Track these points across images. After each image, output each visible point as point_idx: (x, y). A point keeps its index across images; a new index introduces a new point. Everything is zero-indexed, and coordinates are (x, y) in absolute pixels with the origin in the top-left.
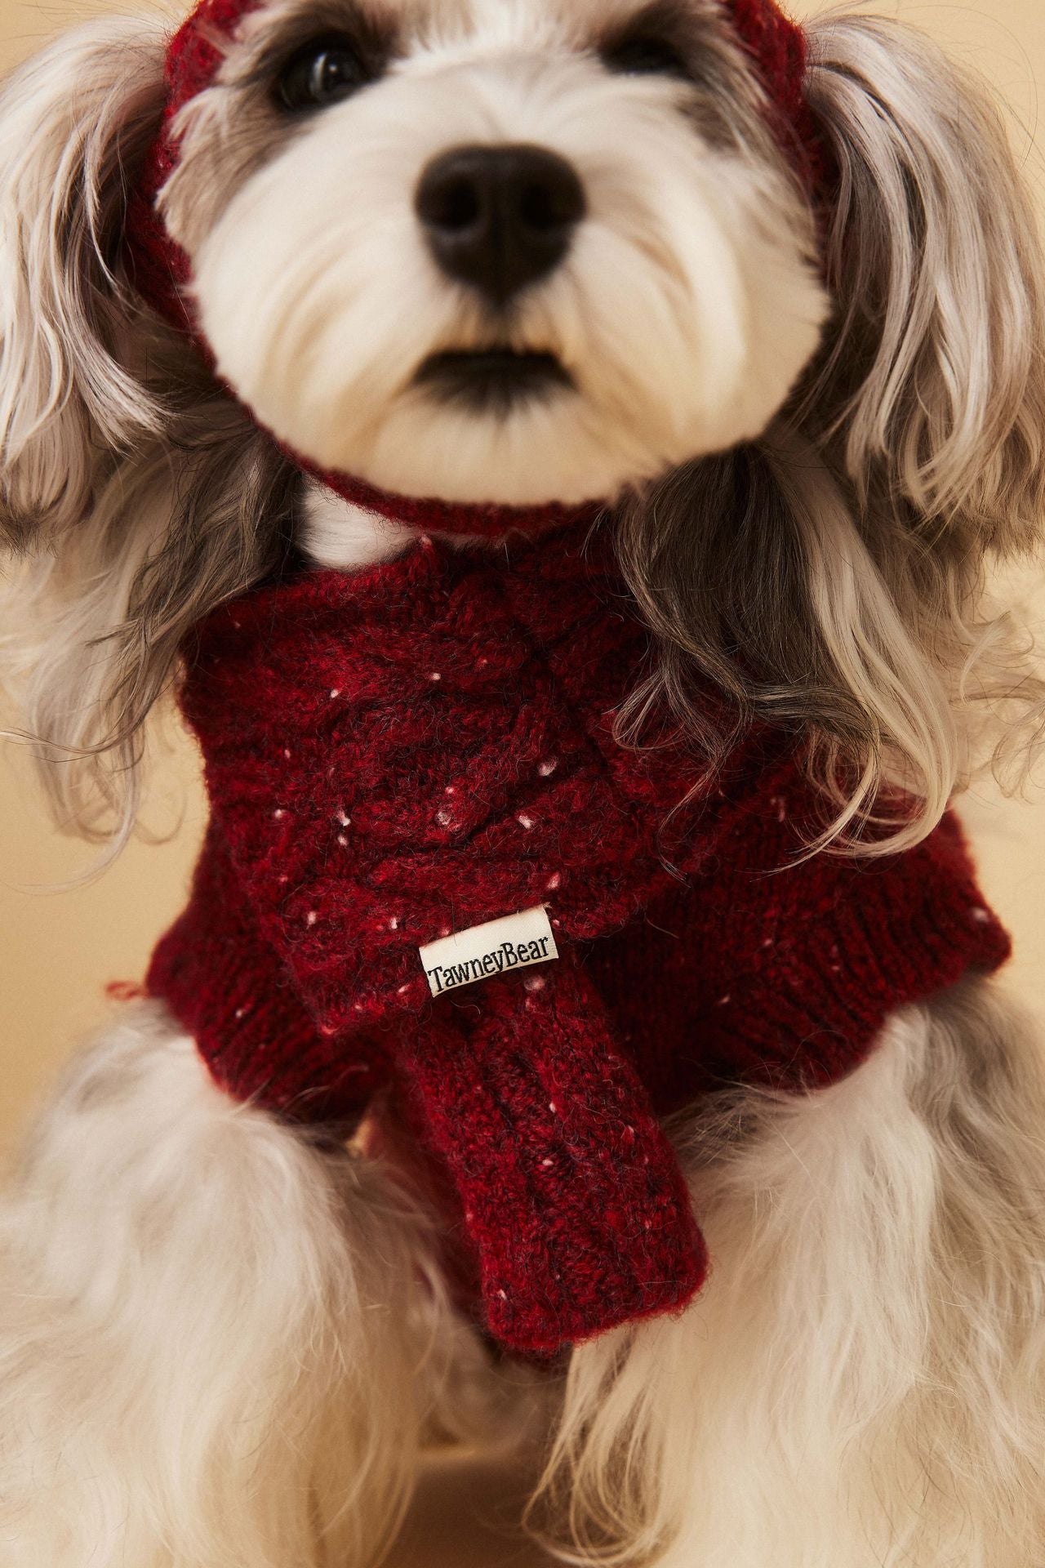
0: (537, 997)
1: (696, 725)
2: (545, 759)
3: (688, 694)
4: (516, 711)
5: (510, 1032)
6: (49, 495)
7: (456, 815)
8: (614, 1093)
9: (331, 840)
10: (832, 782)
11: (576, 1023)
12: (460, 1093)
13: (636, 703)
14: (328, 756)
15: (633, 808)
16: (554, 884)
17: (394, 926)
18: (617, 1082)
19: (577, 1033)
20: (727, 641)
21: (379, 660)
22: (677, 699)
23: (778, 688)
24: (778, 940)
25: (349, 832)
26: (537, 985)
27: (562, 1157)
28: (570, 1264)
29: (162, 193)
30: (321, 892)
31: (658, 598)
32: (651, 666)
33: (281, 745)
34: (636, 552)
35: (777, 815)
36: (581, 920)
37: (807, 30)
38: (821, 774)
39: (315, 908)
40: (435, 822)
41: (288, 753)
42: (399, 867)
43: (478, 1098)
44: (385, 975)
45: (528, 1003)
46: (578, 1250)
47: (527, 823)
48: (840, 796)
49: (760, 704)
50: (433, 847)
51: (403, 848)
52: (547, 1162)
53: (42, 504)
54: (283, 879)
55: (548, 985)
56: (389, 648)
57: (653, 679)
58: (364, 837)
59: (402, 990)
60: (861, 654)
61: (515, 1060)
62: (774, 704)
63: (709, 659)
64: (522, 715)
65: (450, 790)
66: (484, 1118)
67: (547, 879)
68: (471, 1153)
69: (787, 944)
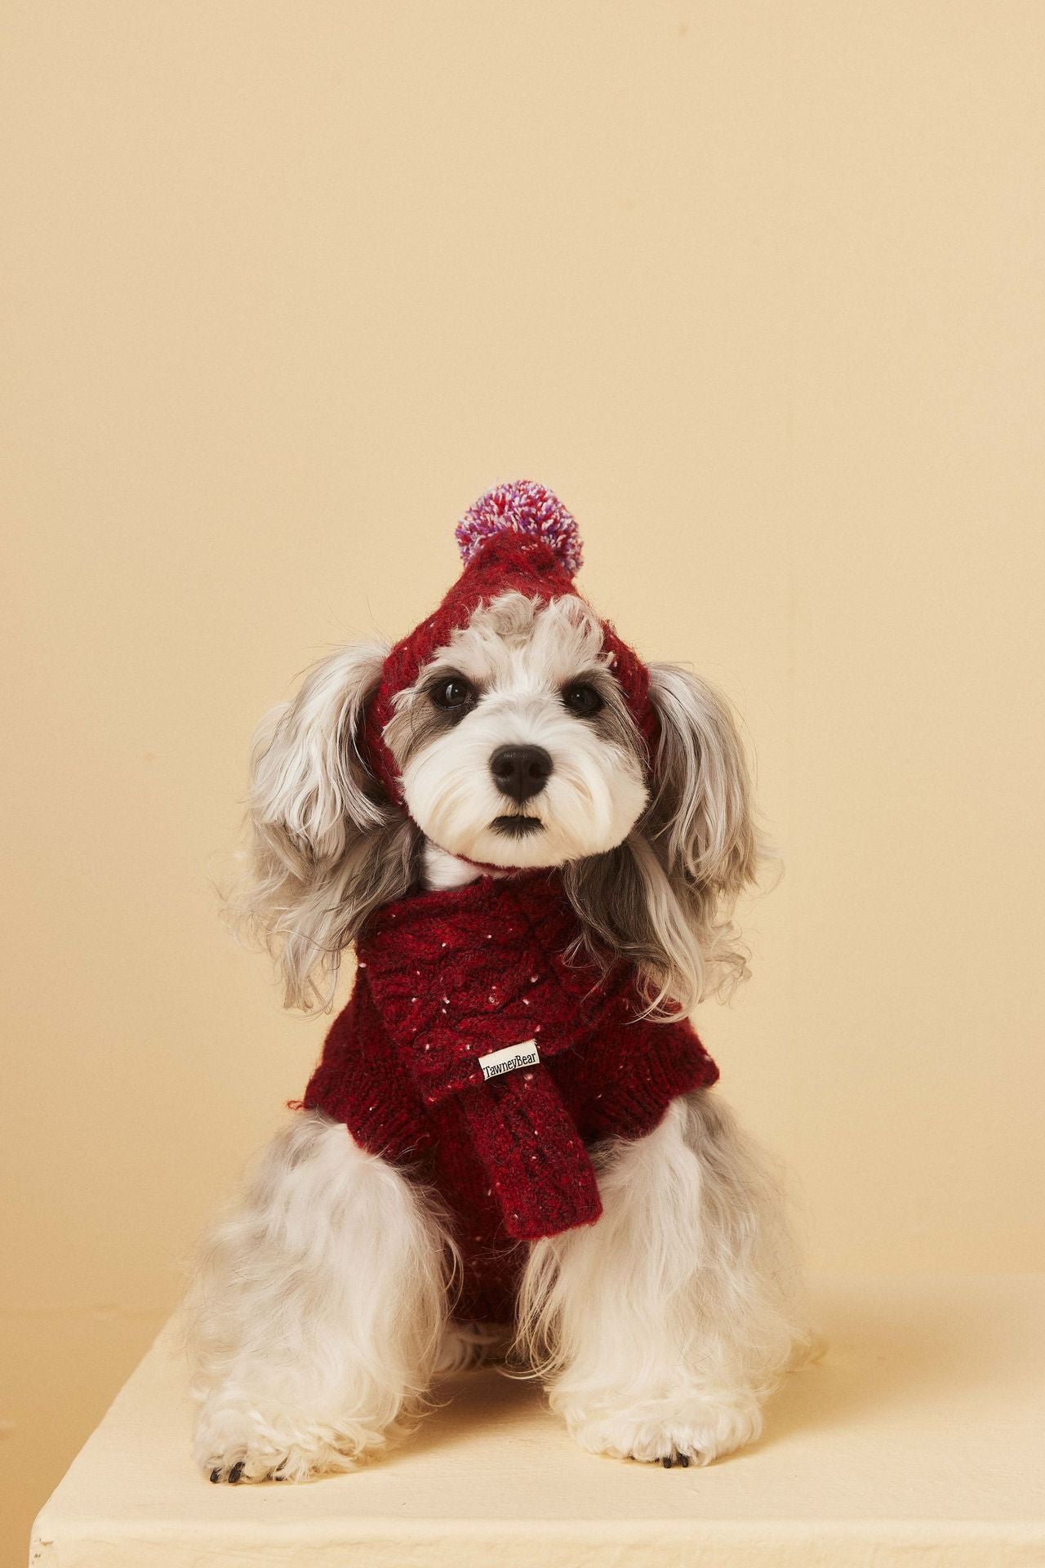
0: (529, 1082)
1: (598, 959)
2: (533, 975)
3: (594, 945)
4: (522, 954)
5: (517, 1099)
6: (331, 851)
7: (497, 998)
8: (564, 1126)
9: (439, 1010)
10: (646, 992)
11: (547, 1094)
12: (494, 1128)
13: (573, 948)
14: (439, 973)
15: (570, 998)
16: (538, 1030)
17: (468, 1048)
18: (565, 1121)
19: (547, 1099)
20: (611, 924)
21: (464, 930)
22: (589, 947)
23: (632, 944)
24: (625, 1066)
25: (447, 1007)
26: (530, 1077)
27: (541, 1155)
28: (546, 1201)
29: (385, 728)
30: (432, 1035)
31: (582, 904)
32: (577, 933)
33: (415, 969)
34: (572, 885)
35: (625, 1007)
36: (549, 1046)
37: (652, 671)
38: (642, 990)
39: (429, 1042)
40: (488, 1001)
41: (418, 973)
42: (470, 1022)
43: (502, 1130)
44: (462, 1071)
45: (526, 1086)
46: (549, 1195)
47: (527, 1002)
48: (650, 1000)
49: (624, 950)
50: (486, 1013)
51: (473, 1013)
52: (534, 1158)
53: (329, 853)
54: (415, 1030)
55: (535, 1078)
56: (470, 924)
57: (579, 938)
58: (454, 1009)
59: (472, 1077)
60: (668, 930)
61: (519, 1112)
62: (629, 951)
63: (603, 930)
64: (525, 955)
65: (494, 988)
66: (505, 1139)
67: (535, 1028)
68: (499, 1155)
69: (629, 1068)
